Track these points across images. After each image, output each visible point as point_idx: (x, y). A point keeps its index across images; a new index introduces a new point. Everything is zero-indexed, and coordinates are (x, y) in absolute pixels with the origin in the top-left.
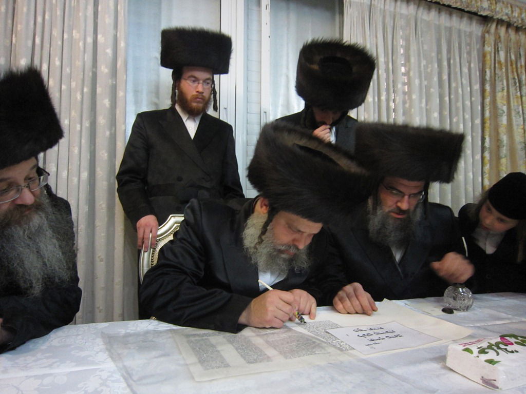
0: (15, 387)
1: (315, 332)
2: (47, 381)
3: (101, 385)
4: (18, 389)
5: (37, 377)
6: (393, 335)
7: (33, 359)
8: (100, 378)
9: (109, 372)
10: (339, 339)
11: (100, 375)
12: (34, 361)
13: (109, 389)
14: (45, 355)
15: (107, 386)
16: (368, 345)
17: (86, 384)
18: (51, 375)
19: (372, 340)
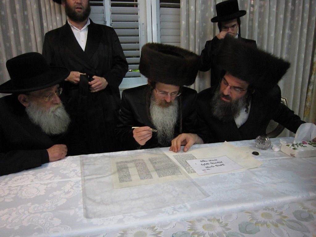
0: (36, 188)
1: (180, 161)
2: (49, 186)
3: (71, 188)
4: (38, 189)
5: (45, 184)
6: (220, 164)
7: (44, 174)
8: (71, 185)
9: (75, 182)
10: (190, 166)
11: (71, 184)
12: (44, 175)
13: (74, 191)
14: (49, 172)
15: (73, 189)
16: (204, 170)
17: (64, 188)
18: (50, 183)
19: (207, 167)
